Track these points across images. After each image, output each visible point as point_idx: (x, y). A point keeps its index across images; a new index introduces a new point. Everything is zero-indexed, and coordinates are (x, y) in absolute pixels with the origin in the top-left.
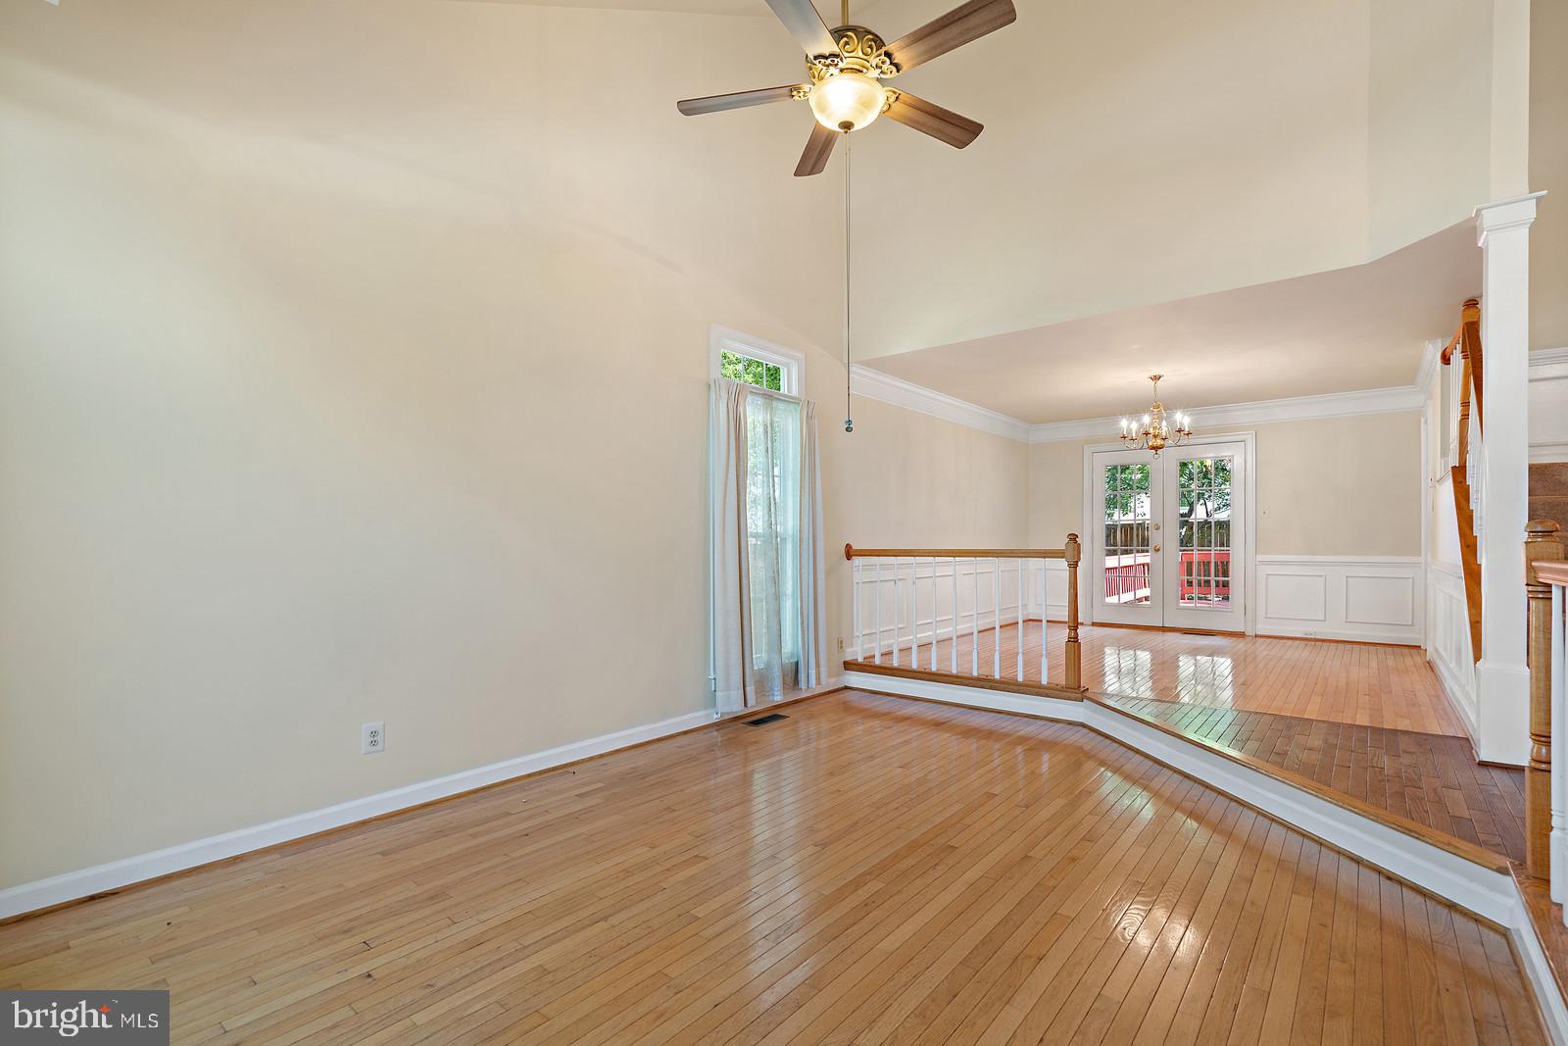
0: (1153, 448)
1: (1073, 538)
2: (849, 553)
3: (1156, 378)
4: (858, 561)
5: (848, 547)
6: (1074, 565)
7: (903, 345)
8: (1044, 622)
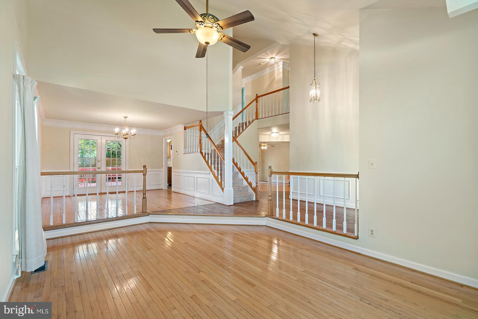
1: (144, 167)
3: (126, 117)
6: (144, 175)
8: (135, 192)
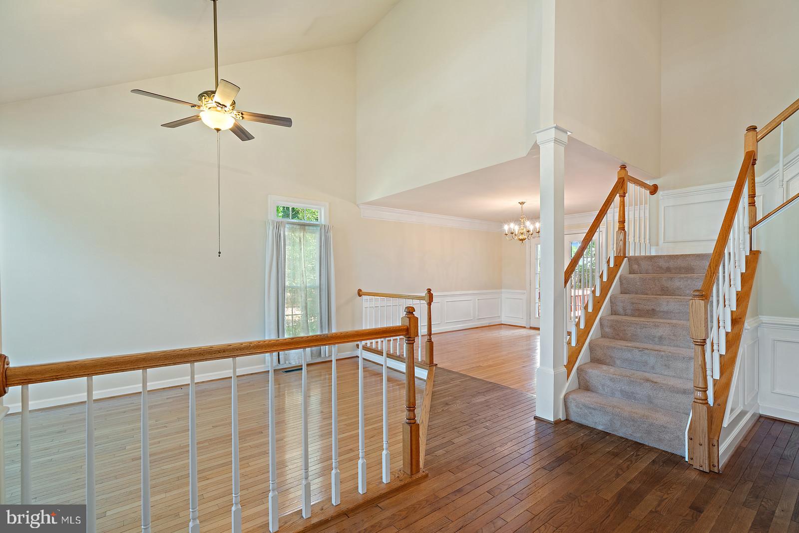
0: (520, 240)
2: (360, 293)
3: (522, 203)
4: (364, 297)
5: (360, 290)
6: (429, 304)
7: (374, 197)
